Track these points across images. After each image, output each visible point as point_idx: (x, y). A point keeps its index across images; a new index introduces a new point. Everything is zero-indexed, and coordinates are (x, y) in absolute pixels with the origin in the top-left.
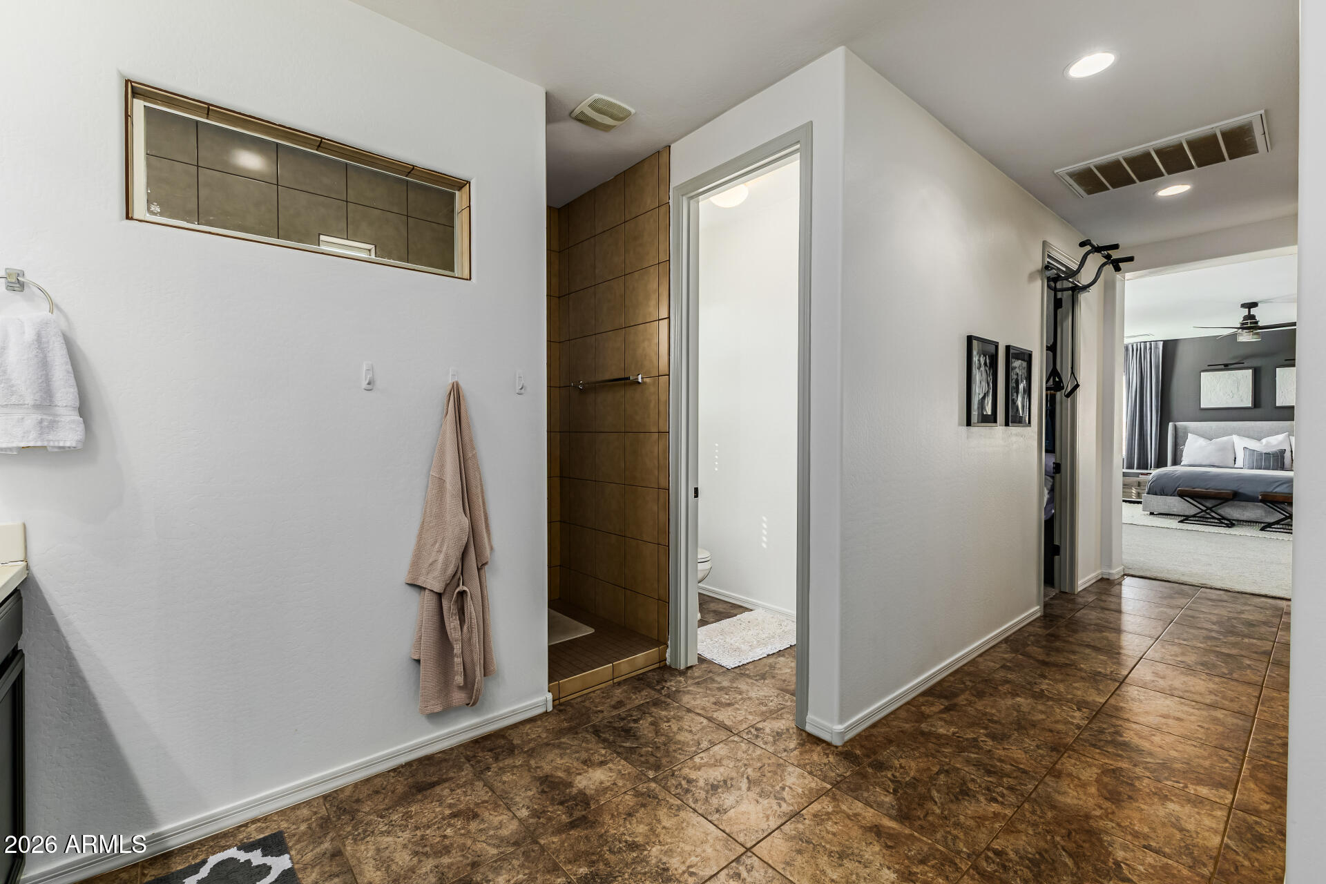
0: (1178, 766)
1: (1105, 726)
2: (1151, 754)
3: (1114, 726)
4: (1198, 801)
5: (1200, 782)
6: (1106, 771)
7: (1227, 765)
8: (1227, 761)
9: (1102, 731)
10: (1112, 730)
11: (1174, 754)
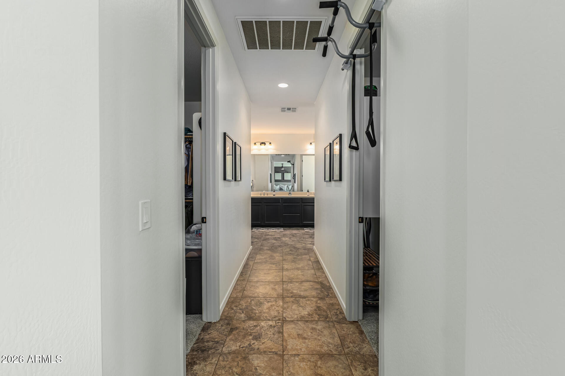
0: (264, 263)
1: (279, 266)
2: (269, 264)
3: (278, 267)
4: (260, 259)
5: (259, 262)
6: (275, 259)
7: (255, 266)
8: (255, 267)
9: (279, 265)
10: (278, 266)
11: (265, 265)
